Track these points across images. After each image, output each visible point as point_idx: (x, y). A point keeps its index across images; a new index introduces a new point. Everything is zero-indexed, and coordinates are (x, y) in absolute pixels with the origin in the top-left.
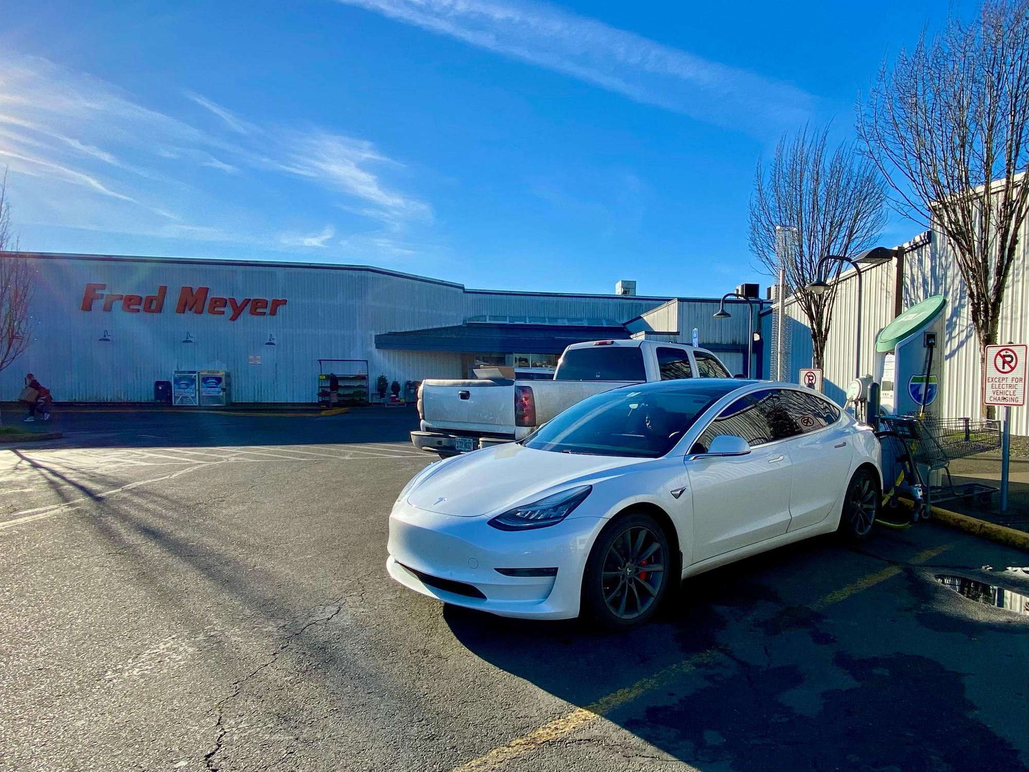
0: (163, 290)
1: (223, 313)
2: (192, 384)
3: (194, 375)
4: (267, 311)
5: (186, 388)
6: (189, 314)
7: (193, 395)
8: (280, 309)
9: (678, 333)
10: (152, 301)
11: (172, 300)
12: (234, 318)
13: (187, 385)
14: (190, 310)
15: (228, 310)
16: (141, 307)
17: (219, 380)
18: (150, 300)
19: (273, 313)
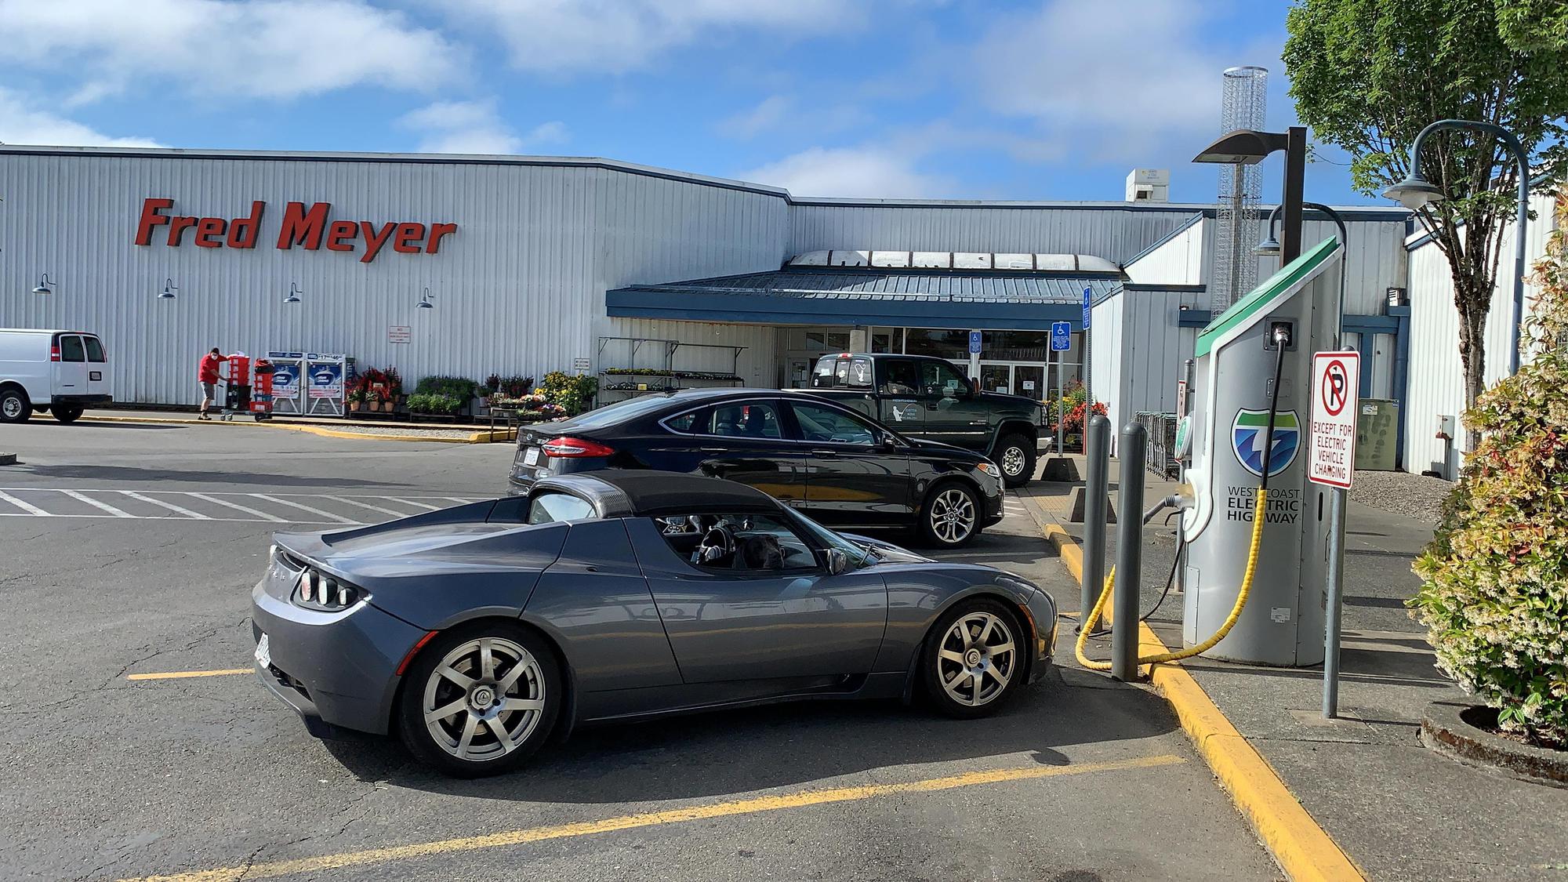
0: (259, 208)
1: (352, 248)
2: (295, 377)
3: (299, 360)
4: (424, 245)
5: (286, 384)
6: (298, 250)
7: (296, 396)
8: (446, 241)
9: (1201, 288)
10: (241, 227)
11: (273, 225)
12: (368, 258)
13: (288, 378)
14: (299, 244)
15: (361, 245)
16: (224, 239)
17: (336, 370)
18: (240, 225)
19: (433, 249)
